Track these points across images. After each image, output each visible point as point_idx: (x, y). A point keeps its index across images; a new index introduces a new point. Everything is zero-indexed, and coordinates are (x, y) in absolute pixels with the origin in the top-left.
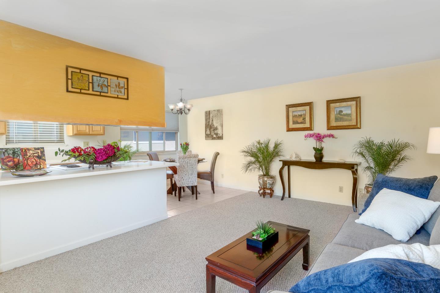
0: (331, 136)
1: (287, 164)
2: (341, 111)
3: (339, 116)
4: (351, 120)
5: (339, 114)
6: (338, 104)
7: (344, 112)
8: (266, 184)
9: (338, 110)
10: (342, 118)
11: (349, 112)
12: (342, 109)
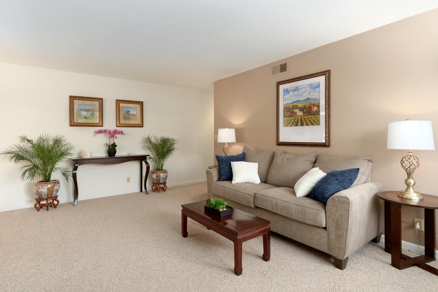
0: (122, 133)
1: (78, 162)
2: (129, 111)
3: (127, 115)
4: (136, 120)
5: (127, 113)
6: (126, 105)
7: (131, 113)
8: (53, 192)
9: (127, 110)
10: (129, 117)
11: (135, 113)
12: (130, 110)
